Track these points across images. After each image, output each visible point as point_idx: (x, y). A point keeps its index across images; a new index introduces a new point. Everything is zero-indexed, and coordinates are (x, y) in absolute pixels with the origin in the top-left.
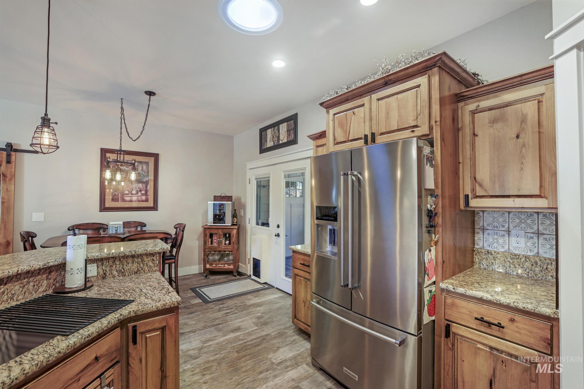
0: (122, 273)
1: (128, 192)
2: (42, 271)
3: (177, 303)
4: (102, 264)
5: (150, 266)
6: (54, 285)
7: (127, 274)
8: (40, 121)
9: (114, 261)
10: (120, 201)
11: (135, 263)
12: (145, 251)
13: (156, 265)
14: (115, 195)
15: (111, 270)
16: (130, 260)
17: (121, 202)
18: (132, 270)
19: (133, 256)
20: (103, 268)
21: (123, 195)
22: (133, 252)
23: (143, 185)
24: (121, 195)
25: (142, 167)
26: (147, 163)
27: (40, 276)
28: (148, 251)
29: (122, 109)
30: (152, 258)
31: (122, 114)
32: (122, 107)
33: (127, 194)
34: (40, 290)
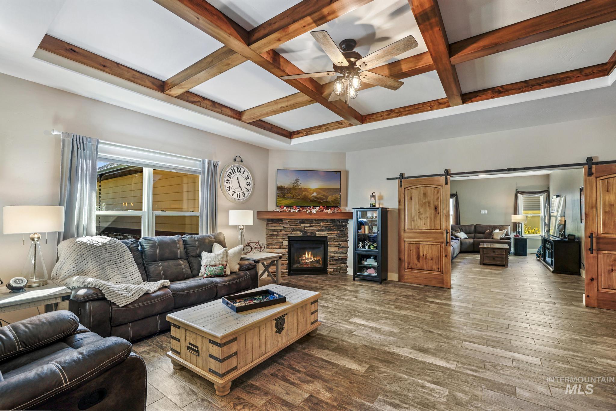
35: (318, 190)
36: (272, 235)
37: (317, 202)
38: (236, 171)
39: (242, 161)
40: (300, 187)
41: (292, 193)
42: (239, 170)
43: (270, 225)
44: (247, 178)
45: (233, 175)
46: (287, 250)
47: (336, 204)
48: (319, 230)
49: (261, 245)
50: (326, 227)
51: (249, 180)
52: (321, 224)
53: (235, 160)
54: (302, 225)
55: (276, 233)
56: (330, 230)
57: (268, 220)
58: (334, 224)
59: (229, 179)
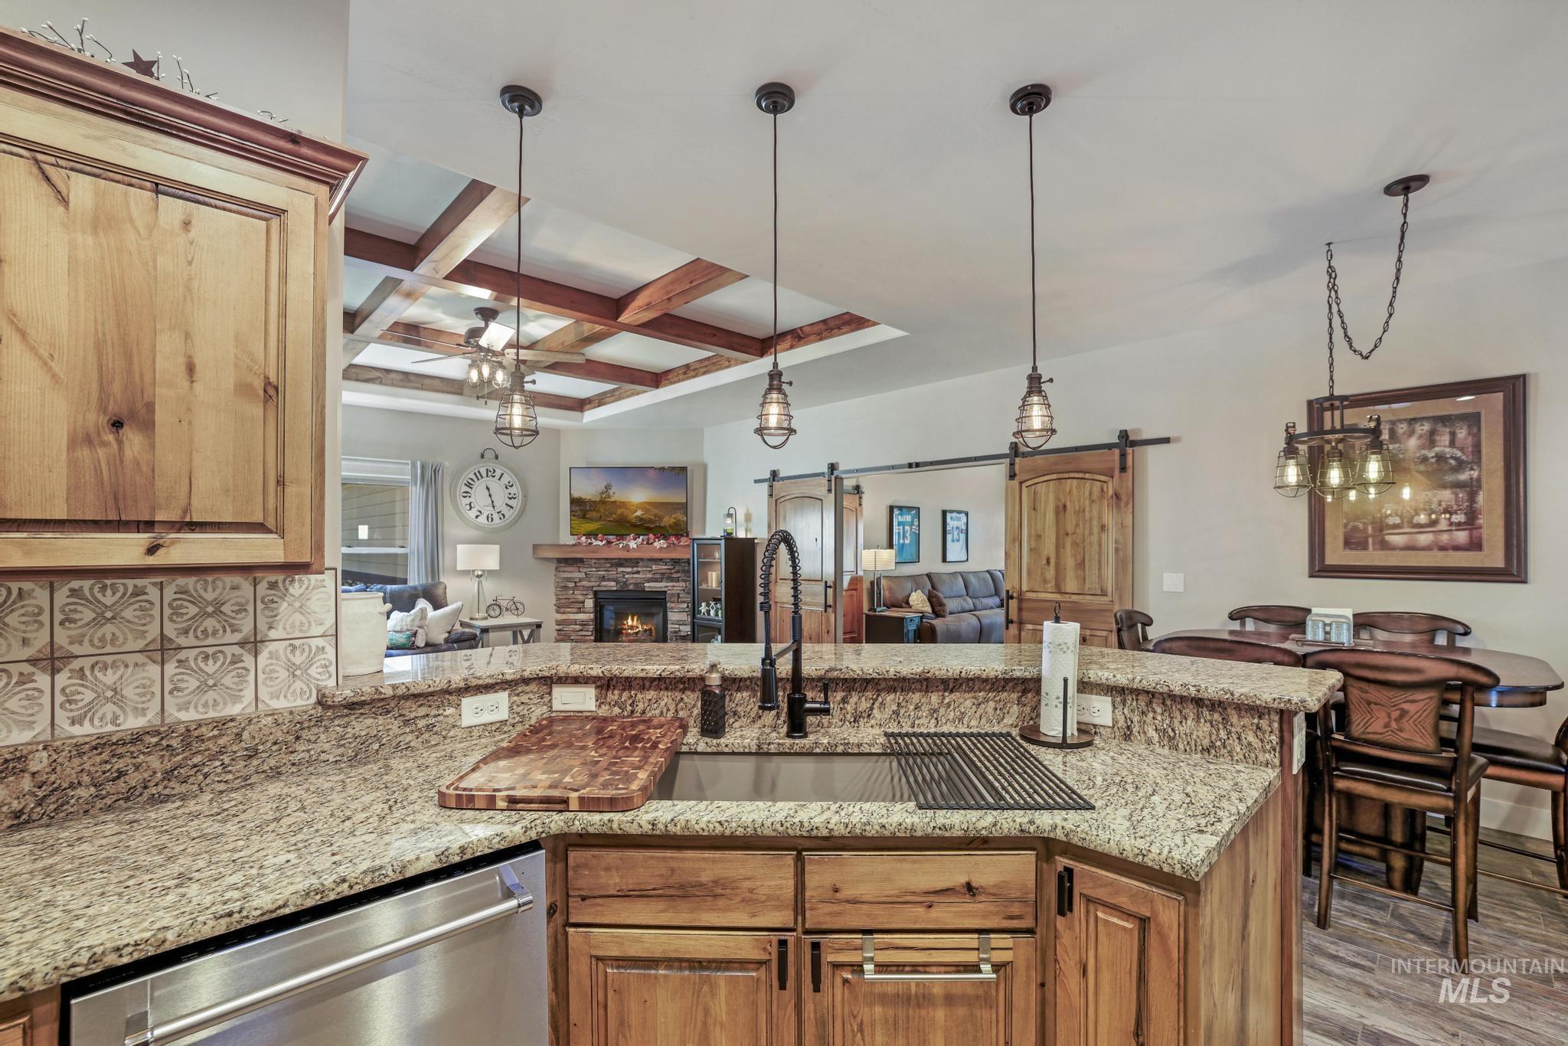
0: (1170, 739)
1: (1398, 521)
2: (1010, 684)
3: (1183, 868)
4: (1124, 702)
5: (1250, 744)
6: (1031, 719)
7: (1181, 746)
8: (1026, 383)
9: (1151, 702)
10: (1371, 546)
11: (1202, 720)
12: (1226, 693)
13: (1268, 747)
14: (1355, 529)
15: (1142, 723)
16: (1190, 711)
17: (1375, 549)
18: (1196, 741)
19: (1198, 702)
20: (1126, 712)
21: (1381, 530)
22: (1192, 689)
23: (1456, 495)
24: (1373, 528)
25: (1453, 435)
26: (1473, 420)
27: (1005, 694)
28: (1237, 695)
29: (1331, 272)
30: (1256, 721)
31: (1333, 287)
32: (1330, 267)
33: (1396, 526)
34: (1005, 721)
35: (643, 506)
36: (565, 588)
37: (646, 527)
38: (484, 475)
39: (497, 457)
40: (612, 500)
41: (599, 511)
42: (490, 473)
43: (561, 569)
44: (510, 486)
45: (477, 483)
46: (592, 616)
47: (680, 531)
48: (650, 580)
49: (518, 605)
50: (663, 574)
51: (513, 490)
52: (654, 567)
53: (482, 456)
54: (620, 569)
55: (571, 585)
56: (670, 579)
57: (559, 560)
58: (677, 568)
59: (468, 490)
